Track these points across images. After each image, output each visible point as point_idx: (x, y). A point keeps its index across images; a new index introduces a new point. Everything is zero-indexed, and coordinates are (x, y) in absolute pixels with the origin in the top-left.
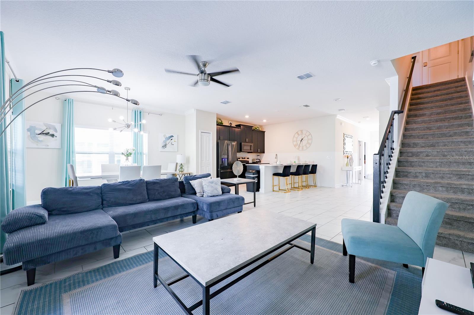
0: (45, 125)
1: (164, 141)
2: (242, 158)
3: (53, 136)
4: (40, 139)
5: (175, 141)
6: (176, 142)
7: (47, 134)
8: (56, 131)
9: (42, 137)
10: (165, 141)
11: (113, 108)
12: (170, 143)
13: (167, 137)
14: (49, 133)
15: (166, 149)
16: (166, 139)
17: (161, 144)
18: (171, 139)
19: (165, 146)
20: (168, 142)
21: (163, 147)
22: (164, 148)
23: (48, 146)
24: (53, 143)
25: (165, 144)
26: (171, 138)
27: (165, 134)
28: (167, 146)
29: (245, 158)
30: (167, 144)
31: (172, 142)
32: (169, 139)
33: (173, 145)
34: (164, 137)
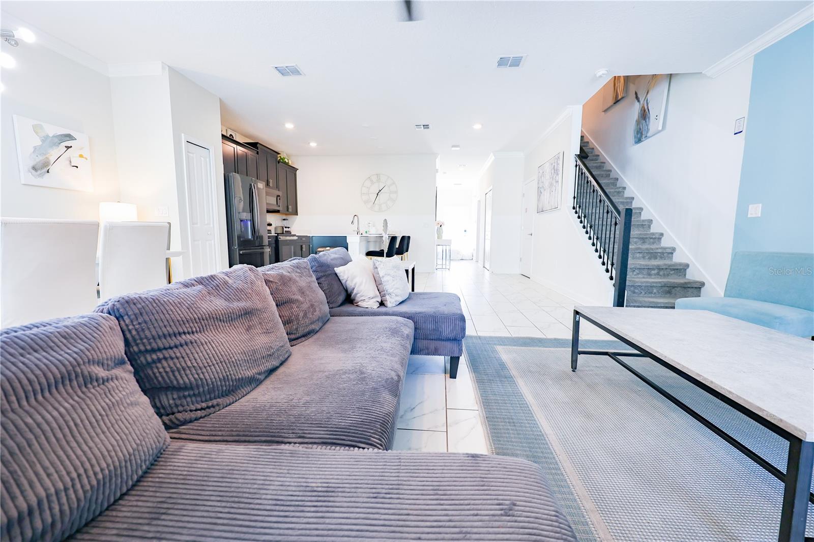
1: (35, 148)
5: (81, 156)
6: (87, 159)
10: (40, 147)
12: (64, 161)
13: (48, 136)
16: (43, 141)
17: (26, 158)
18: (68, 148)
19: (42, 167)
20: (53, 154)
21: (34, 169)
22: (41, 175)
25: (41, 158)
26: (68, 144)
27: (36, 122)
28: (52, 169)
30: (52, 159)
31: (70, 158)
32: (60, 143)
33: (77, 167)
34: (36, 133)
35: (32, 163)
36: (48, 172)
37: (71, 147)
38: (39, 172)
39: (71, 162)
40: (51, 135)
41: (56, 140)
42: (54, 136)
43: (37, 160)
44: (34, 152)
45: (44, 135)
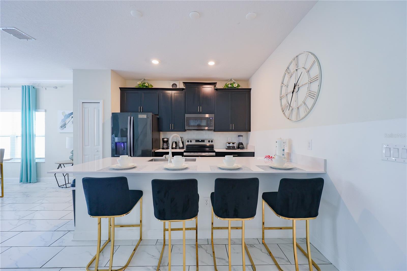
1: (62, 120)
2: (197, 141)
10: (64, 119)
11: (9, 88)
12: (71, 122)
13: (66, 115)
15: (65, 130)
16: (65, 117)
18: (72, 117)
20: (68, 120)
21: (61, 127)
22: (63, 129)
25: (63, 123)
26: (72, 116)
27: (63, 111)
28: (66, 126)
29: (203, 141)
30: (67, 123)
32: (70, 116)
34: (63, 114)
35: (61, 125)
36: (65, 127)
38: (62, 128)
40: (67, 114)
42: (68, 114)
43: (62, 124)
44: (62, 121)
45: (65, 115)
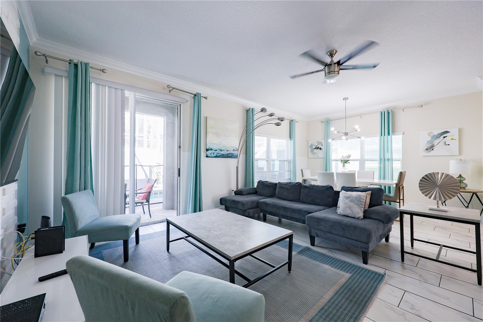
0: (317, 142)
1: (428, 141)
3: (321, 149)
4: (315, 152)
5: (452, 139)
6: (456, 140)
7: (318, 148)
8: (322, 145)
9: (316, 151)
10: (431, 140)
12: (442, 143)
14: (319, 147)
15: (432, 153)
16: (432, 138)
17: (423, 146)
18: (444, 137)
19: (431, 148)
20: (437, 141)
21: (427, 149)
22: (429, 152)
23: (318, 156)
24: (320, 153)
25: (430, 145)
27: (430, 131)
28: (435, 148)
30: (435, 144)
31: (445, 141)
32: (440, 137)
33: (449, 145)
34: (429, 135)
35: (426, 148)
36: (433, 150)
37: (447, 136)
38: (429, 150)
39: (445, 143)
40: (436, 134)
41: (439, 135)
43: (428, 146)
44: (427, 143)
45: (433, 135)
